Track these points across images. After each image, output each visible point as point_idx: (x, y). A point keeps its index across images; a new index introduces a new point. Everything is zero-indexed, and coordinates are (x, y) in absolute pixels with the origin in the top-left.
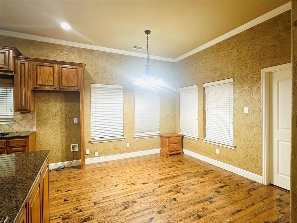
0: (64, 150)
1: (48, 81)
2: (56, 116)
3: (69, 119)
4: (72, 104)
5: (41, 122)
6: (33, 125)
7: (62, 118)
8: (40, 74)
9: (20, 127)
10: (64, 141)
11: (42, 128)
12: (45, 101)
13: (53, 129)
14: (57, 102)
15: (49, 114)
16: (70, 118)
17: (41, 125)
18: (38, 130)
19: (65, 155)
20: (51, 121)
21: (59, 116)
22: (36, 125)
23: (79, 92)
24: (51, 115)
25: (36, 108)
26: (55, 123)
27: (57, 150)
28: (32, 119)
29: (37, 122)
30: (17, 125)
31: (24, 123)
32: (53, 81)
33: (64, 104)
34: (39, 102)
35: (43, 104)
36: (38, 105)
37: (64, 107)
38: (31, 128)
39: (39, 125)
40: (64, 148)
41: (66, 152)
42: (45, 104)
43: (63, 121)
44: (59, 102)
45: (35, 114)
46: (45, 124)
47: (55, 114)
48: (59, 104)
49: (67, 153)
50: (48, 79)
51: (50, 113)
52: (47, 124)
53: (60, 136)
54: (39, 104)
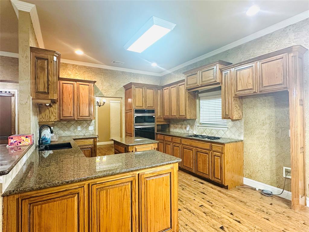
0: (275, 171)
1: (247, 85)
2: (264, 125)
3: (280, 131)
4: (285, 109)
5: (248, 131)
6: (241, 133)
7: (271, 128)
8: (240, 79)
9: (231, 134)
10: (274, 160)
11: (250, 138)
12: (252, 107)
13: (260, 141)
14: (264, 108)
15: (256, 123)
16: (283, 129)
17: (248, 135)
18: (245, 139)
19: (275, 178)
20: (258, 131)
21: (268, 125)
22: (244, 134)
23: (287, 90)
24: (258, 123)
25: (244, 116)
26: (263, 134)
27: (266, 168)
28: (240, 127)
29: (245, 130)
30: (229, 131)
31: (234, 130)
32: (252, 84)
33: (274, 110)
34: (246, 109)
35: (250, 111)
36: (245, 112)
37: (273, 114)
38: (239, 136)
39: (247, 134)
40: (274, 168)
41: (277, 175)
42: (252, 111)
43: (273, 133)
44: (268, 108)
45: (243, 122)
46: (252, 133)
47: (263, 123)
48: (267, 110)
49: (278, 177)
50: (247, 82)
51: (257, 121)
52: (254, 134)
53: (268, 151)
54: (247, 111)
